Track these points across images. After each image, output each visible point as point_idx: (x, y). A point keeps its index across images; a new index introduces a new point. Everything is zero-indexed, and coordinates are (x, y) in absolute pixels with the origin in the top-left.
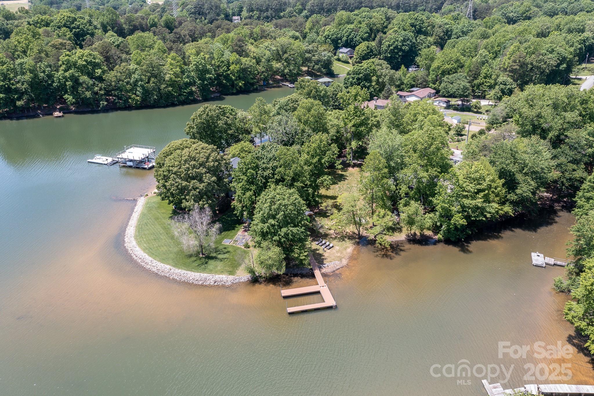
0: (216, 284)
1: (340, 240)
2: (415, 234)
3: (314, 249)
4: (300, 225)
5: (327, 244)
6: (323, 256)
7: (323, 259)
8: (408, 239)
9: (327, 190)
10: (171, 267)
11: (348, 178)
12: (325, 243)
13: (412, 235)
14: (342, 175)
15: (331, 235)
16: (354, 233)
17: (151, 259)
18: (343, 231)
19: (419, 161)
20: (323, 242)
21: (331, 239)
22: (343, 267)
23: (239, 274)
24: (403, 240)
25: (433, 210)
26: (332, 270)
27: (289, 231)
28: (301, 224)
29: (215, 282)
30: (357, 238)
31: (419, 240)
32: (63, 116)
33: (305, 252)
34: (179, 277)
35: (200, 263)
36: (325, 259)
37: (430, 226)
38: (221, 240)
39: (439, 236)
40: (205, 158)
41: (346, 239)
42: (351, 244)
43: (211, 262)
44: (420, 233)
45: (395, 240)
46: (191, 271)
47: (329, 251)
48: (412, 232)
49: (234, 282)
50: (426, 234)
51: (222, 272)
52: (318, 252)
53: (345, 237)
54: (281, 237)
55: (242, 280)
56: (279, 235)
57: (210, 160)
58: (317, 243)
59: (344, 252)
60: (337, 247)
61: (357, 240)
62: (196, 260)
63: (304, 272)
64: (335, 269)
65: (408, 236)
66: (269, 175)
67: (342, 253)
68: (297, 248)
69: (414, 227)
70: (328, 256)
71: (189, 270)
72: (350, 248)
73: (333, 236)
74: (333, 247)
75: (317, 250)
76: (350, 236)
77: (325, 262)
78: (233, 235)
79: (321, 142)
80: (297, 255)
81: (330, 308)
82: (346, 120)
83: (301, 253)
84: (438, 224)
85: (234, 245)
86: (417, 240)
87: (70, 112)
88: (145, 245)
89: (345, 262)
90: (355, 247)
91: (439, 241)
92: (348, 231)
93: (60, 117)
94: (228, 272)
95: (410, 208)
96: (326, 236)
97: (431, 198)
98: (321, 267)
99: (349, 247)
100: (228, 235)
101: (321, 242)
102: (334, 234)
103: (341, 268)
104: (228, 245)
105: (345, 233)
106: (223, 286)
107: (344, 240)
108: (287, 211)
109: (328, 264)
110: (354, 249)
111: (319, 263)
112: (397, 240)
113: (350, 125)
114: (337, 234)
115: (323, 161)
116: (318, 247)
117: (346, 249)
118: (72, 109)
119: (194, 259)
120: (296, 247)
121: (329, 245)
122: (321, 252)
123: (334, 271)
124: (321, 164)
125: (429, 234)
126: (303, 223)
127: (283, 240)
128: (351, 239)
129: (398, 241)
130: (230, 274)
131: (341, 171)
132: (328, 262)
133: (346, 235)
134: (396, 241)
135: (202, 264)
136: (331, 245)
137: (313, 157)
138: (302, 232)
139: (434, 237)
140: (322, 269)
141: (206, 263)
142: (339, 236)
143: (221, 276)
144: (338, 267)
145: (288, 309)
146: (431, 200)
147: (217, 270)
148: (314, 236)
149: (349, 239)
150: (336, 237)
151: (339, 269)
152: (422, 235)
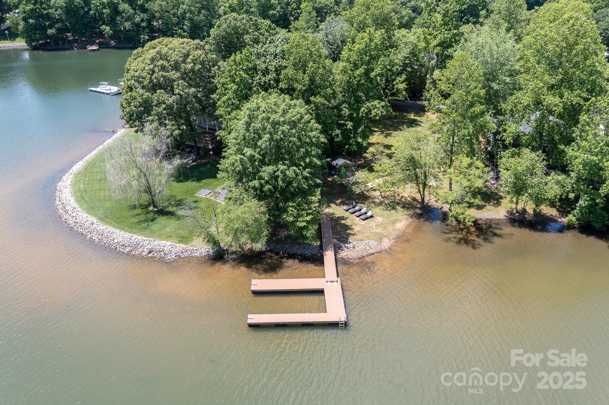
0: (151, 255)
1: (387, 208)
2: (524, 211)
3: (338, 218)
4: (302, 163)
5: (363, 211)
6: (350, 229)
7: (350, 234)
8: (510, 219)
9: (386, 137)
10: (95, 221)
11: (422, 125)
12: (360, 210)
13: (517, 212)
14: (415, 121)
15: (375, 198)
16: (414, 199)
17: (75, 205)
18: (396, 195)
19: (547, 77)
20: (357, 208)
21: (373, 205)
22: (381, 252)
23: (196, 244)
24: (501, 219)
25: (564, 169)
26: (360, 255)
27: (279, 172)
28: (305, 162)
29: (150, 252)
30: (418, 208)
31: (529, 221)
32: (98, 50)
33: (308, 214)
34: (100, 237)
35: (143, 219)
36: (353, 235)
37: (556, 196)
38: (197, 189)
39: (571, 218)
40: (181, 57)
41: (398, 208)
42: (406, 216)
43: (162, 220)
44: (535, 211)
45: (486, 217)
46: (122, 229)
47: (363, 223)
48: (520, 207)
49: (182, 256)
50: (544, 212)
51: (170, 236)
52: (343, 222)
53: (398, 204)
54: (263, 182)
55: (197, 254)
56: (261, 178)
57: (189, 60)
58: (345, 207)
59: (390, 228)
60: (379, 219)
61: (418, 211)
62: (139, 214)
63: (308, 253)
64: (365, 254)
65: (511, 213)
66: (269, 81)
67: (385, 228)
68: (292, 206)
69: (524, 197)
70: (359, 232)
71: (118, 228)
72: (403, 223)
73: (377, 201)
74: (372, 217)
75: (343, 218)
76: (407, 204)
77: (350, 240)
78: (218, 185)
79: (371, 40)
80: (291, 219)
81: (334, 325)
82: (429, 37)
83: (299, 216)
84: (572, 196)
85: (212, 198)
86: (526, 221)
87: (108, 46)
88: (82, 186)
89: (386, 243)
90: (412, 222)
91: (569, 227)
92: (405, 195)
93: (94, 50)
94: (180, 237)
95: (519, 160)
96: (363, 198)
97: (562, 147)
98: (341, 247)
99: (400, 221)
100: (210, 184)
101: (354, 207)
102: (380, 197)
103: (378, 253)
104: (202, 198)
105: (398, 198)
106: (162, 260)
107: (394, 208)
108: (276, 133)
109: (355, 243)
110: (410, 225)
111: (339, 241)
112: (490, 217)
113: (435, 43)
114: (385, 197)
115: (373, 74)
116: (346, 214)
117: (394, 222)
118: (112, 44)
119: (138, 211)
120: (291, 204)
121: (366, 213)
122: (348, 222)
123: (363, 257)
124: (371, 80)
125: (551, 213)
126: (308, 160)
127: (267, 187)
128: (408, 209)
129: (491, 220)
130: (180, 242)
131: (414, 116)
132: (356, 240)
133: (400, 200)
134: (487, 219)
135: (146, 221)
136: (369, 214)
137: (356, 66)
138: (306, 178)
139: (560, 220)
140: (342, 250)
141: (153, 220)
142: (386, 202)
143: (164, 242)
144: (371, 251)
145: (250, 316)
146: (563, 151)
147: (163, 232)
148: (345, 198)
149: (403, 207)
150: (381, 203)
151: (373, 254)
152: (538, 214)
